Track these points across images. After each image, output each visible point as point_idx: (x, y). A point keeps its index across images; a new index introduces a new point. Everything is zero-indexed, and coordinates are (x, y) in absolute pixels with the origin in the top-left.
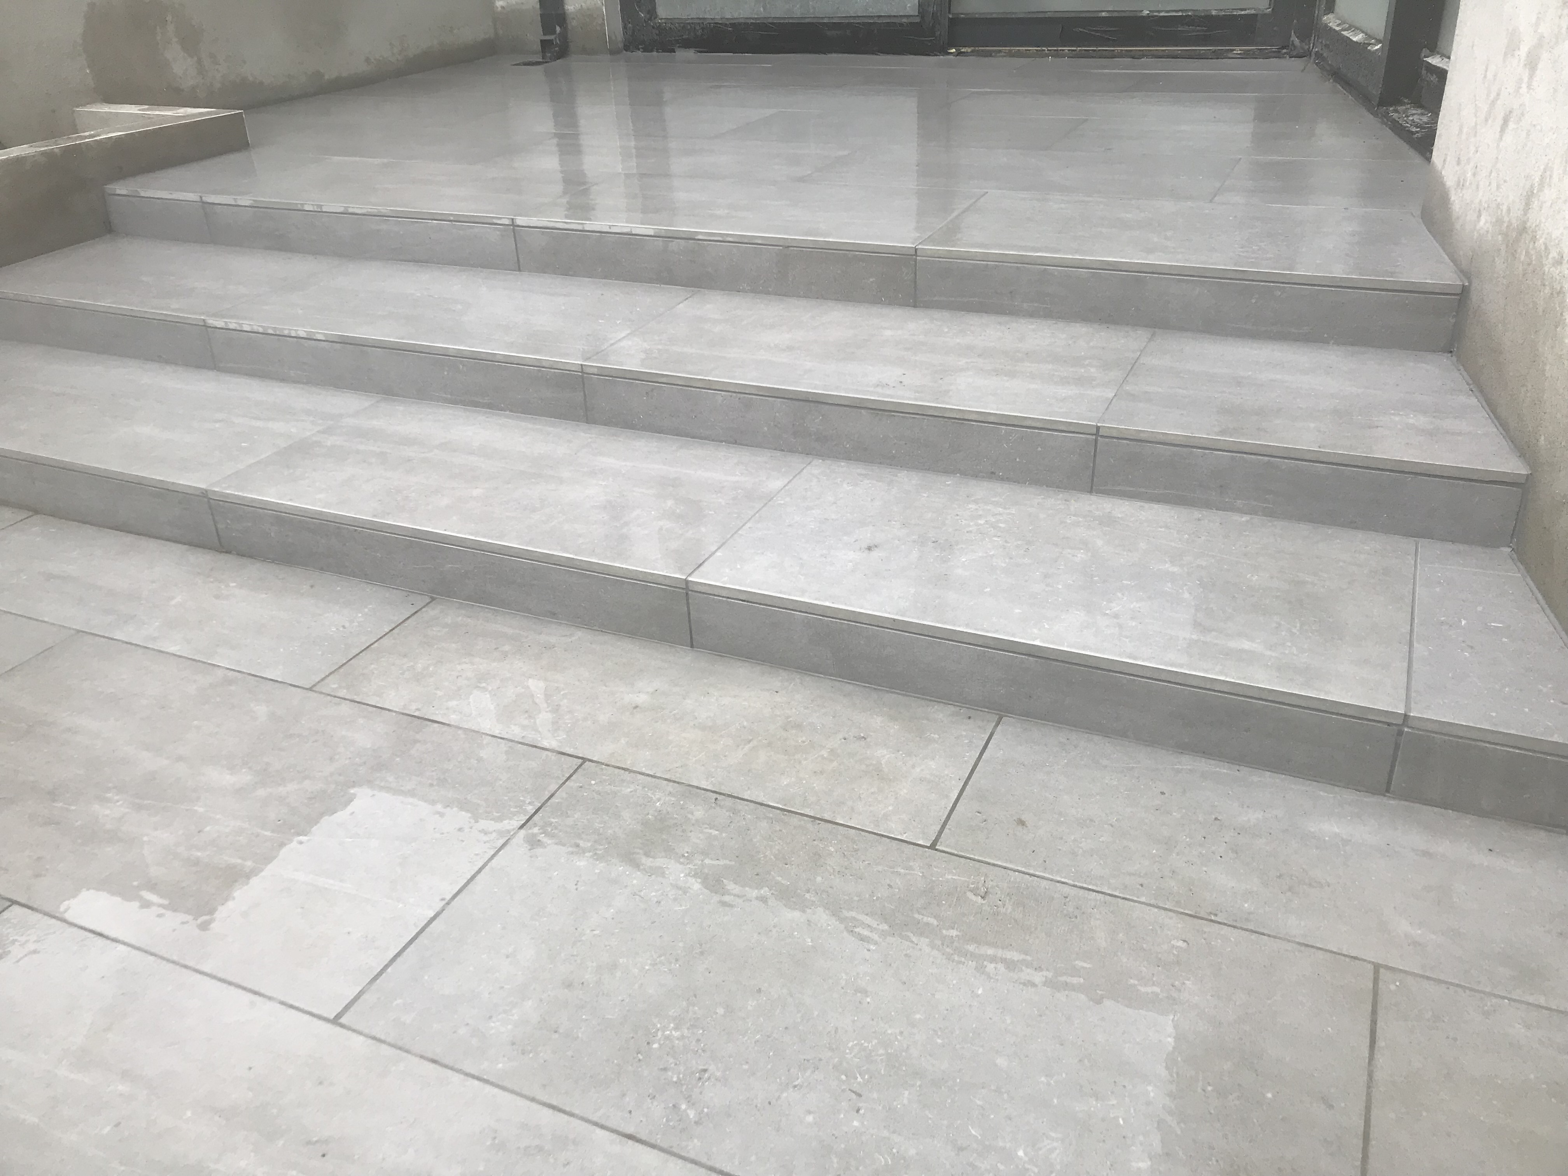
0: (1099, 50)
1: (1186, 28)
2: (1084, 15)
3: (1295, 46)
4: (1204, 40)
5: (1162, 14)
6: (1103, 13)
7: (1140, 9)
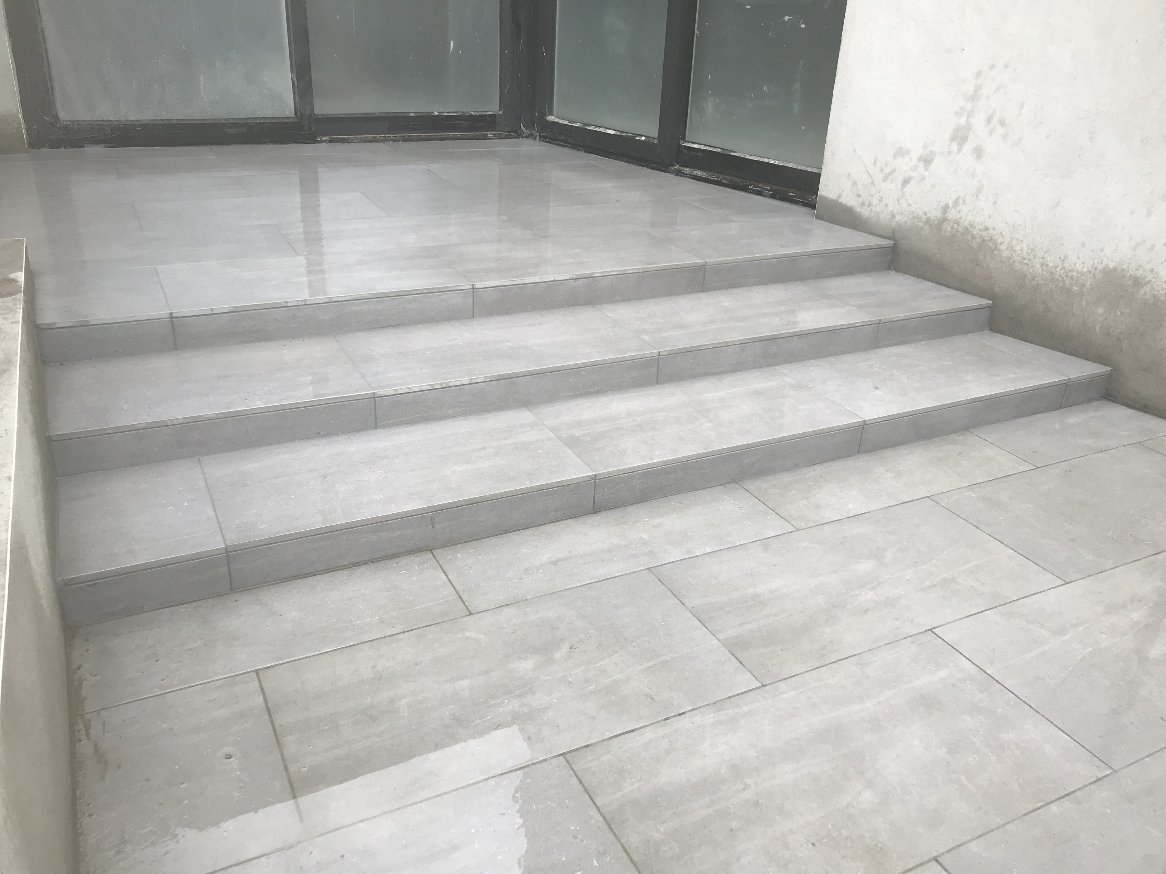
0: (411, 136)
1: (460, 122)
2: (400, 115)
3: (523, 132)
4: (470, 128)
5: (446, 114)
6: (412, 114)
7: (432, 111)
